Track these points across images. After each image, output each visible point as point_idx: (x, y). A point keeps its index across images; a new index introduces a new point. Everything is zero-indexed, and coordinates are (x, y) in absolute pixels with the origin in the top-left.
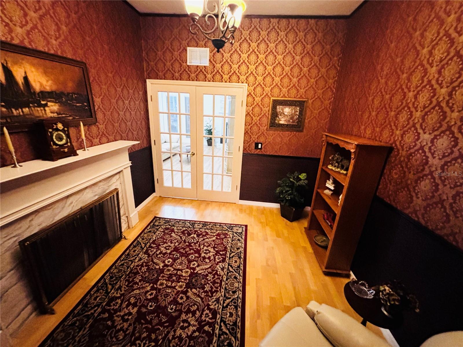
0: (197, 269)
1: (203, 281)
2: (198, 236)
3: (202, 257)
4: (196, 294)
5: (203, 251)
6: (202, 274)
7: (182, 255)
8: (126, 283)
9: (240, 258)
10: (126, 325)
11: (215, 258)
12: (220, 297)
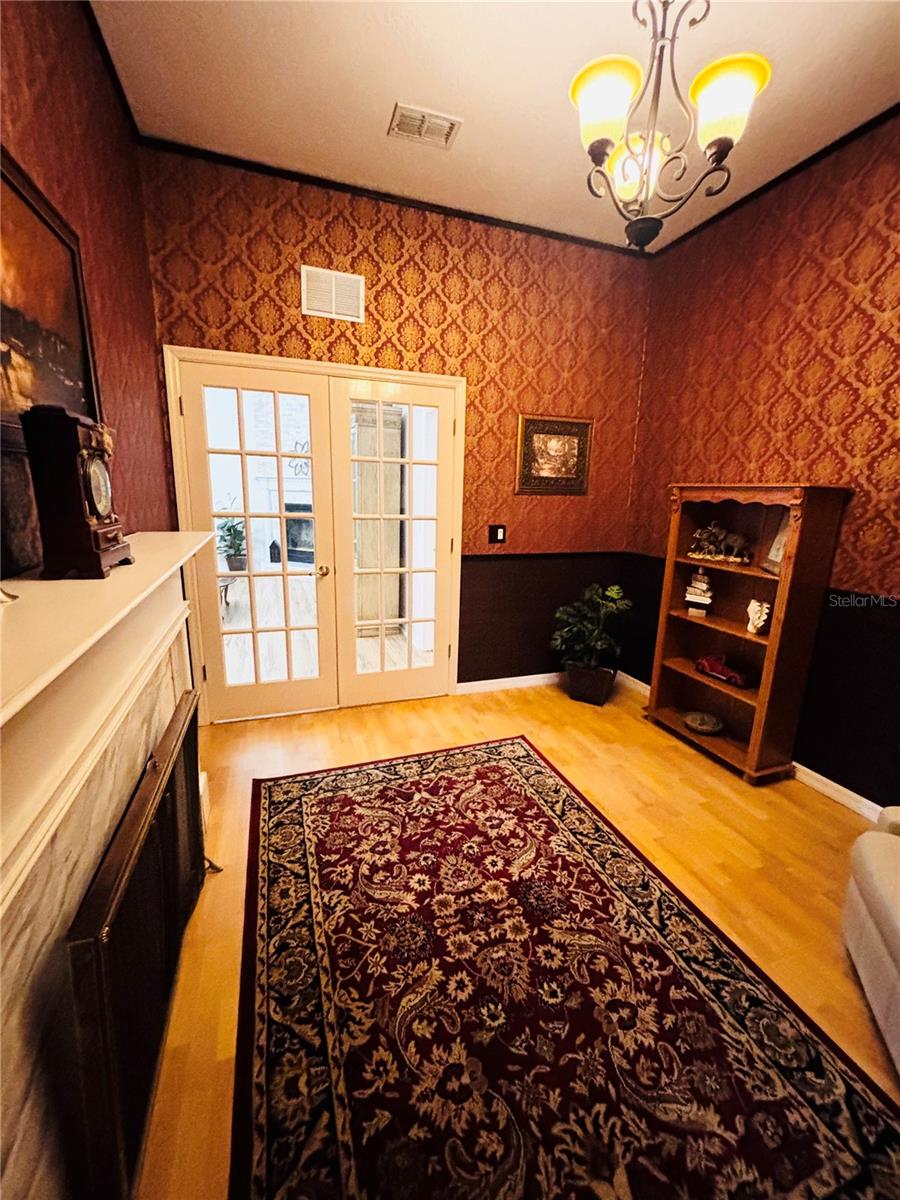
0: (514, 870)
1: (555, 891)
2: (434, 791)
3: (496, 838)
4: (571, 929)
5: (484, 825)
6: (536, 877)
7: (442, 851)
8: (349, 993)
9: (579, 809)
10: (475, 1107)
11: (525, 828)
12: (628, 911)
